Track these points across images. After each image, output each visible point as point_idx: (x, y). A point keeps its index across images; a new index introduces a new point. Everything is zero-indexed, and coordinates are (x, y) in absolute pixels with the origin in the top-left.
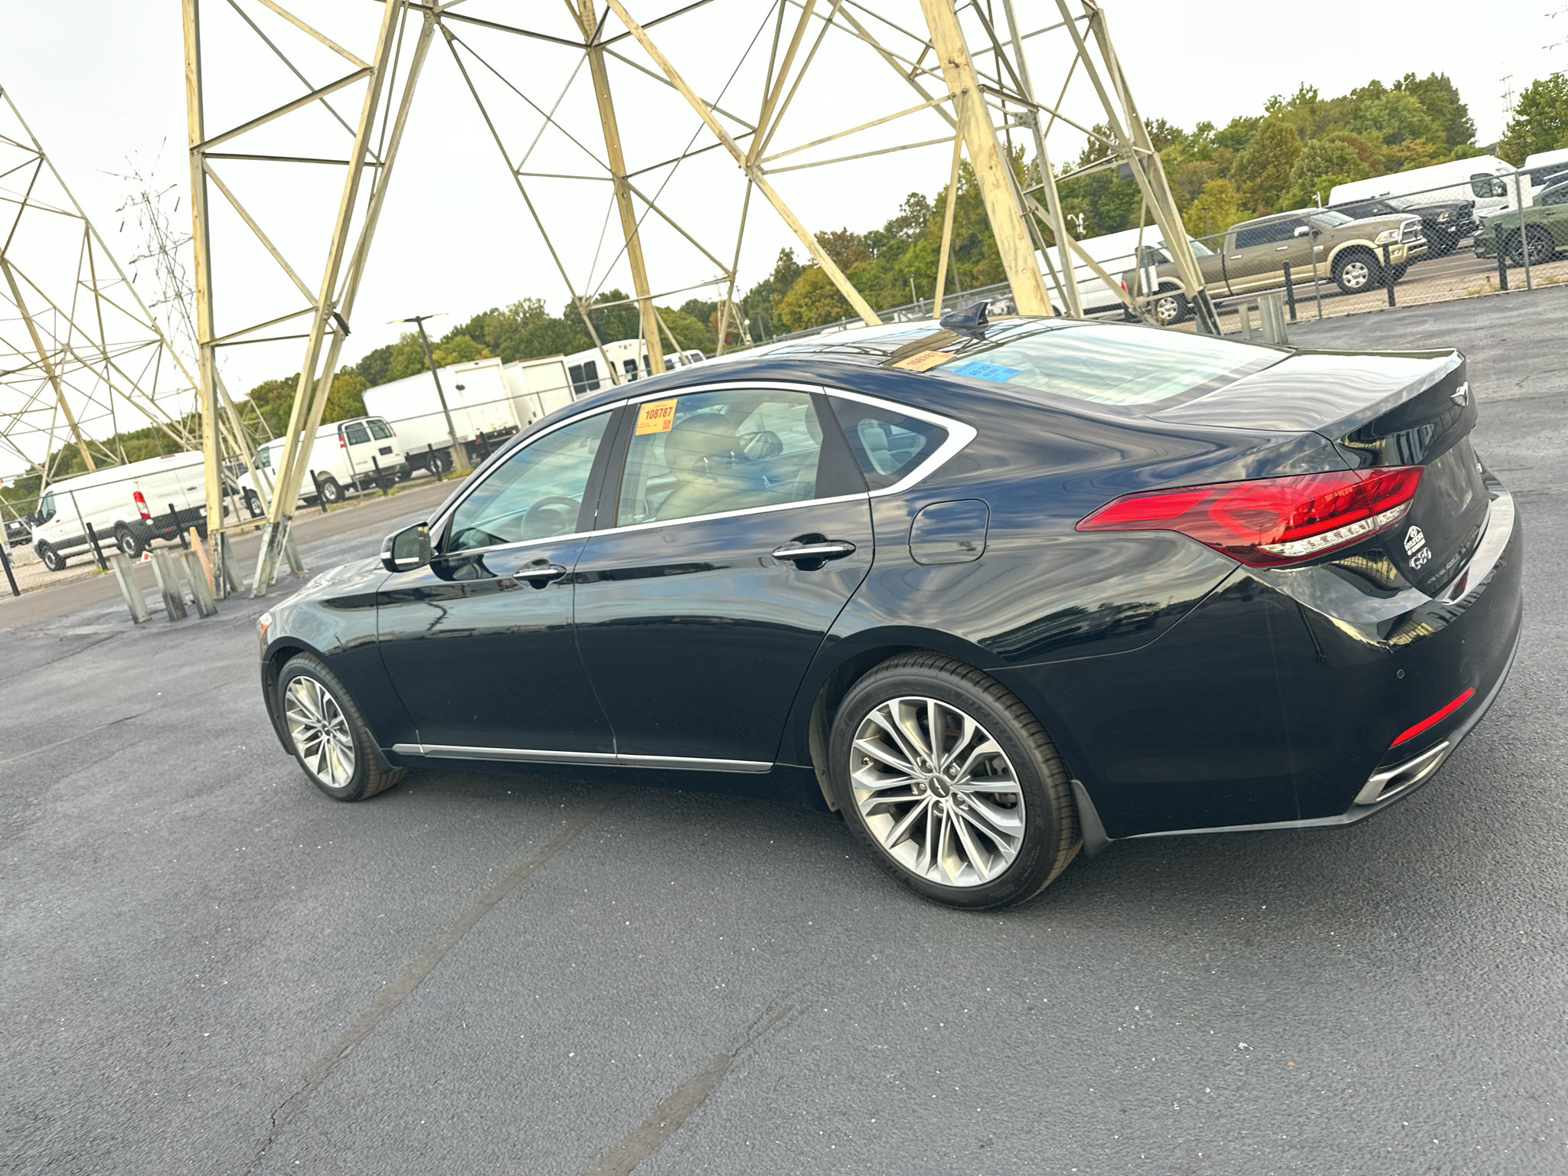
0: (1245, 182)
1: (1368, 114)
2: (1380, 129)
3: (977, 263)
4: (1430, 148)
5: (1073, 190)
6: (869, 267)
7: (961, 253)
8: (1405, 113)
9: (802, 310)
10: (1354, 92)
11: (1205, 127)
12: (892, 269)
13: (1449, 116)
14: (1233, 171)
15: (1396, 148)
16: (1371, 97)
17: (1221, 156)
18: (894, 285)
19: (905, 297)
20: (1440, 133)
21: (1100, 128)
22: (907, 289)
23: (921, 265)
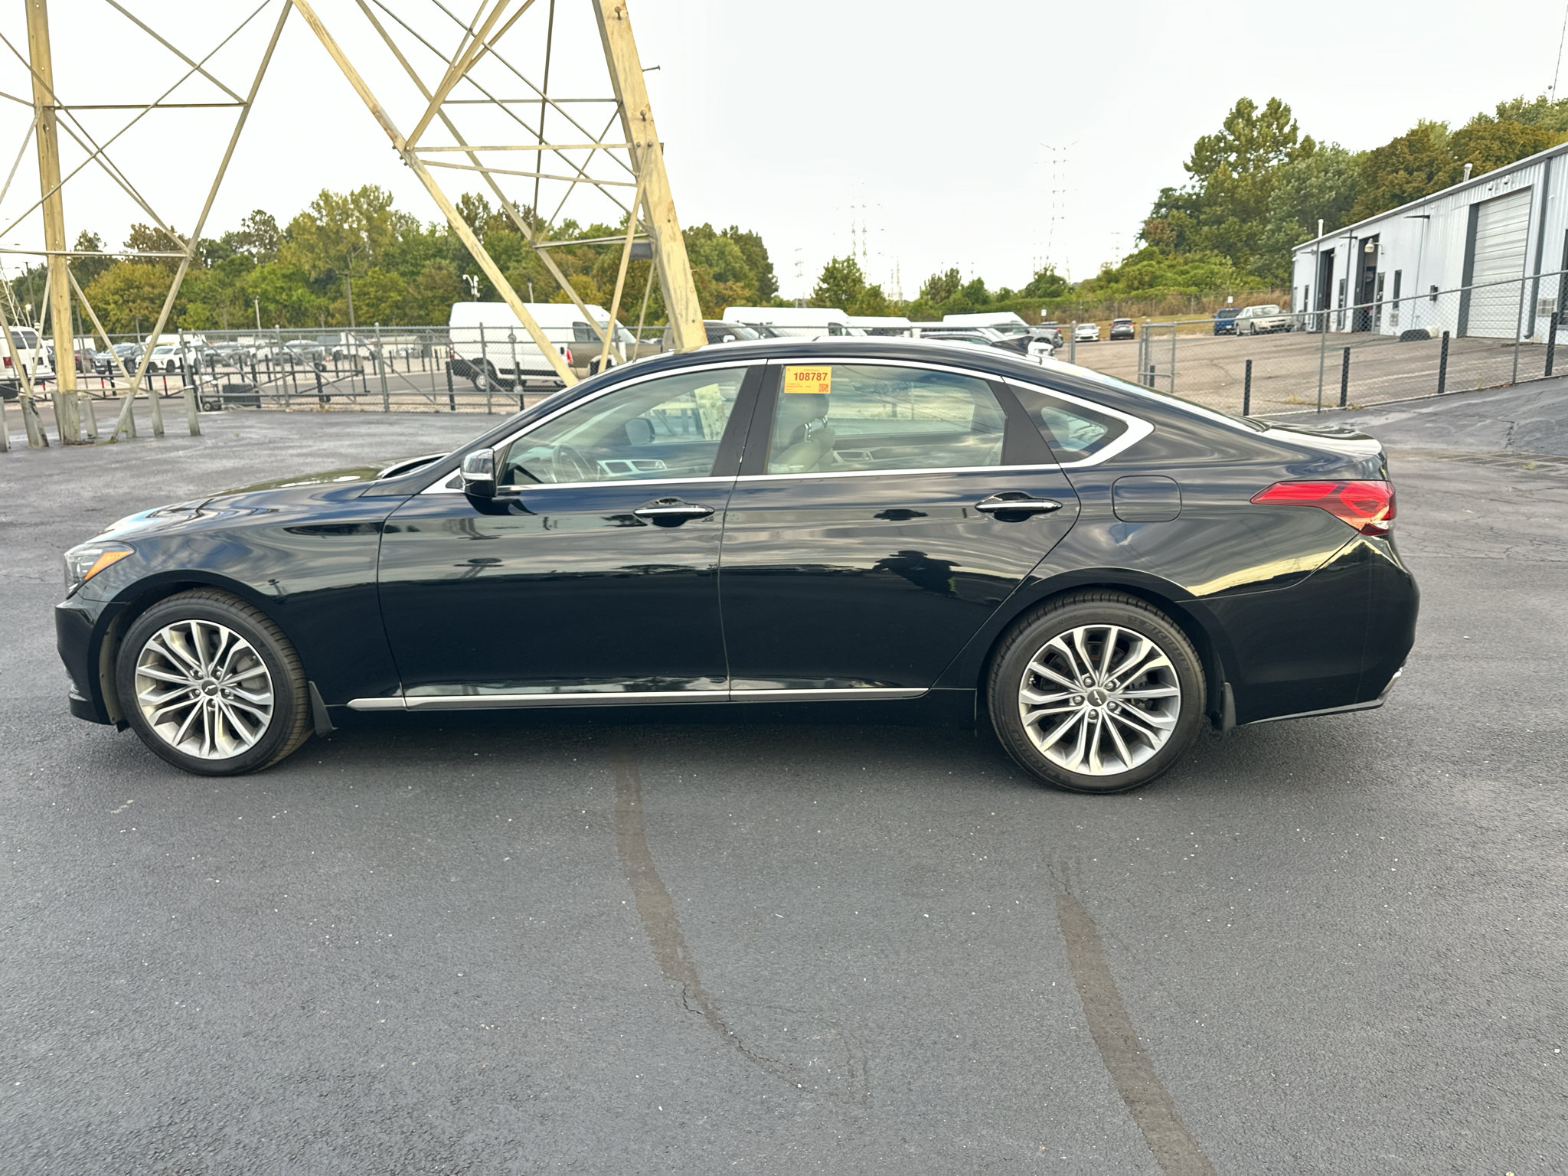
0: (605, 284)
1: (702, 251)
2: (711, 265)
3: (334, 299)
4: (747, 293)
5: (440, 251)
6: (203, 277)
7: (316, 286)
8: (730, 258)
9: (109, 307)
10: (691, 229)
11: (571, 225)
12: (232, 285)
13: (761, 270)
14: (595, 272)
15: (722, 285)
16: (705, 236)
17: (584, 255)
18: (233, 303)
19: (247, 318)
20: (754, 282)
21: (469, 198)
22: (250, 310)
23: (269, 288)
